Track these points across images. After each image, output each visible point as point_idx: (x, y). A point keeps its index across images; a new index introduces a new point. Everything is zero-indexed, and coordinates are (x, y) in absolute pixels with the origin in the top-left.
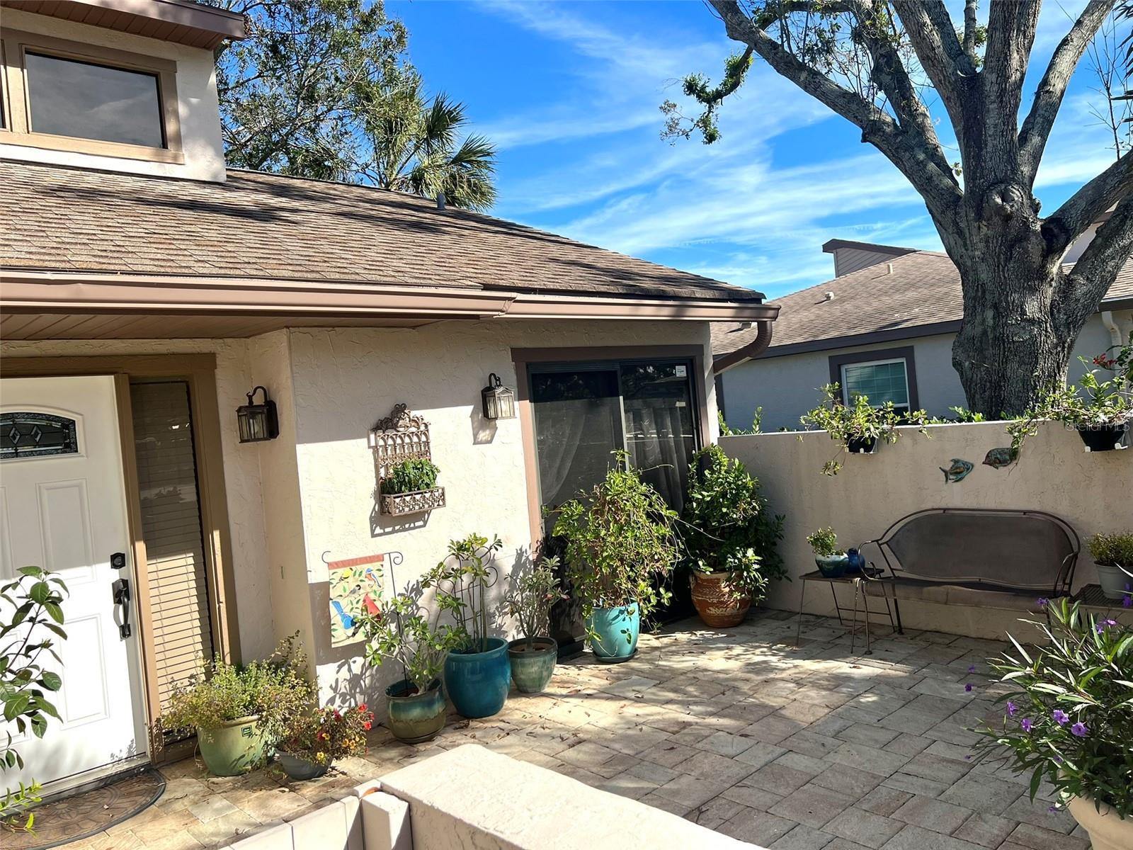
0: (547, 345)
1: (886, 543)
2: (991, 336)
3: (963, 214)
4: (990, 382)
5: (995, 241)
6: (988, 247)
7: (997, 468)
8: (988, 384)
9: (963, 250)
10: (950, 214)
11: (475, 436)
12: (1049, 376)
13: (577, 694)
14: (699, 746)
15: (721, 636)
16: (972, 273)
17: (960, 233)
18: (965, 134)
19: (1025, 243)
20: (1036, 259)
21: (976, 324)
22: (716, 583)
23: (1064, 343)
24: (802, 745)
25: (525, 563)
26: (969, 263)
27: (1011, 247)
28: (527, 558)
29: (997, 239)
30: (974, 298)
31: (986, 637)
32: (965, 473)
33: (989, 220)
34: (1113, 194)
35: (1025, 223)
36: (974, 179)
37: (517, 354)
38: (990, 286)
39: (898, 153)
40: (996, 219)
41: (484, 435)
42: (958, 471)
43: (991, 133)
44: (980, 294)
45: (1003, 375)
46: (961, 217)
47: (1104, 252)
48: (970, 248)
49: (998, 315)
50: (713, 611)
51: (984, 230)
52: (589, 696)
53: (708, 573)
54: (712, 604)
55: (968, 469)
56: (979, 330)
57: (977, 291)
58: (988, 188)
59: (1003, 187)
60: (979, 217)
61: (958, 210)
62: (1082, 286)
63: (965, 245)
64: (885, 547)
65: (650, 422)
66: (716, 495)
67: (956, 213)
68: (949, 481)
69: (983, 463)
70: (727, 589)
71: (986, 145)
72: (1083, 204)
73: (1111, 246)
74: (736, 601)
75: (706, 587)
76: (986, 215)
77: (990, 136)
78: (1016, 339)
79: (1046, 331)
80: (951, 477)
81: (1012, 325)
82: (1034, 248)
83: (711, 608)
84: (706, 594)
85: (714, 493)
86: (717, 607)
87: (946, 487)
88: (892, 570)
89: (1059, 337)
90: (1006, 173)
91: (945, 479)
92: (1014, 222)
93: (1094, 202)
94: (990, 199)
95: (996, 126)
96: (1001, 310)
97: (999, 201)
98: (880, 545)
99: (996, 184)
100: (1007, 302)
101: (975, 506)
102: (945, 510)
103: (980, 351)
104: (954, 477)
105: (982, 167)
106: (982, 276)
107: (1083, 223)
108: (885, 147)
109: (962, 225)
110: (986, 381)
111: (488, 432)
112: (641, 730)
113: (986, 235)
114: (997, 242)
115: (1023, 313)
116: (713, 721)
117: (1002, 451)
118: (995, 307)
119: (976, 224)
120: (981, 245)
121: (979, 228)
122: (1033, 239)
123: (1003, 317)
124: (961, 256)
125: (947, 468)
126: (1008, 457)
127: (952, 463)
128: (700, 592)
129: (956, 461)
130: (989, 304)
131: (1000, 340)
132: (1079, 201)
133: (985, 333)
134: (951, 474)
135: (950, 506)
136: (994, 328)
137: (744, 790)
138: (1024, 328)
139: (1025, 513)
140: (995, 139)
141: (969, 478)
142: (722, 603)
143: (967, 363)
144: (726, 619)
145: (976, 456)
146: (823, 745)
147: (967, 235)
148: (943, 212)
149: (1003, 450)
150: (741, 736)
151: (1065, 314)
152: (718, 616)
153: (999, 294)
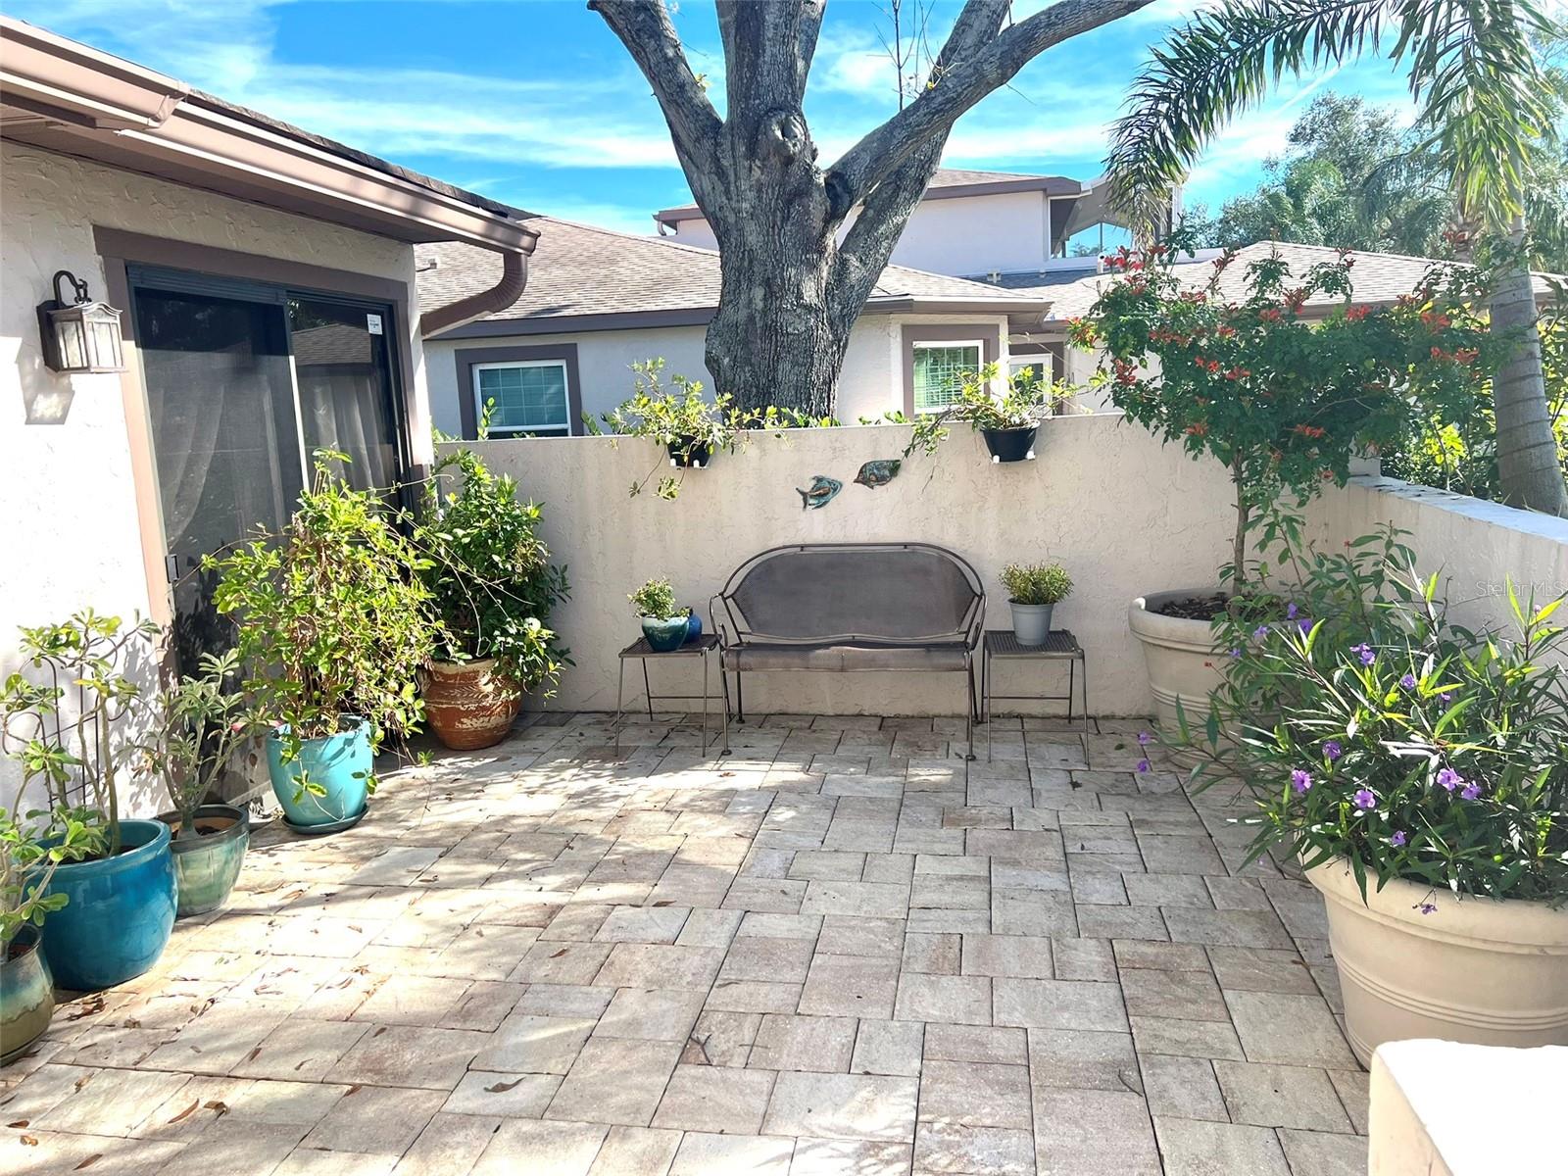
0: (161, 231)
1: (731, 596)
2: (759, 324)
3: (727, 145)
4: (757, 387)
5: (770, 191)
6: (760, 198)
7: (872, 487)
8: (754, 390)
9: (724, 199)
10: (707, 144)
11: (29, 405)
12: (824, 383)
13: (301, 901)
14: (603, 936)
15: (487, 761)
16: (735, 233)
17: (721, 173)
18: (737, 29)
19: (805, 200)
20: (818, 224)
21: (741, 306)
22: (470, 679)
23: (840, 341)
24: (755, 900)
25: (143, 670)
26: (732, 219)
27: (789, 203)
28: (146, 661)
29: (773, 188)
30: (739, 270)
31: (846, 713)
32: (830, 494)
33: (764, 160)
34: (900, 150)
35: (807, 171)
36: (747, 98)
37: (107, 239)
38: (761, 255)
39: (639, 38)
40: (774, 160)
41: (47, 405)
42: (822, 492)
43: (770, 36)
44: (746, 264)
45: (773, 378)
46: (723, 151)
47: (877, 229)
48: (735, 198)
49: (770, 295)
50: (468, 724)
51: (757, 173)
52: (329, 898)
53: (461, 663)
54: (468, 714)
55: (835, 490)
56: (742, 316)
57: (743, 259)
58: (766, 113)
59: (784, 116)
60: (751, 154)
61: (720, 139)
62: (856, 271)
63: (727, 192)
64: (730, 601)
65: (328, 411)
66: (480, 533)
67: (717, 144)
68: (808, 507)
69: (856, 481)
70: (490, 688)
71: (764, 51)
72: (866, 158)
73: (883, 223)
74: (506, 704)
75: (453, 687)
76: (761, 151)
77: (769, 40)
78: (790, 330)
79: (823, 324)
80: (811, 501)
81: (787, 310)
82: (818, 205)
83: (465, 720)
84: (455, 698)
85: (476, 531)
86: (476, 717)
87: (803, 515)
88: (739, 633)
89: (835, 335)
90: (786, 97)
91: (802, 504)
92: (794, 168)
93: (879, 158)
94: (768, 131)
95: (776, 26)
96: (776, 289)
97: (778, 133)
98: (724, 599)
99: (775, 109)
100: (783, 279)
101: (841, 540)
102: (802, 547)
103: (746, 343)
104: (815, 502)
105: (758, 82)
106: (750, 238)
107: (865, 184)
108: (621, 24)
109: (725, 163)
110: (751, 386)
111: (55, 398)
112: (480, 934)
113: (758, 180)
114: (773, 193)
115: (800, 296)
116: (587, 893)
117: (879, 465)
118: (767, 283)
119: (747, 164)
120: (751, 195)
121: (750, 169)
122: (816, 195)
123: (777, 298)
124: (721, 208)
125: (807, 490)
126: (887, 473)
127: (814, 482)
128: (443, 697)
129: (819, 480)
130: (758, 279)
131: (772, 330)
132: (863, 155)
133: (751, 319)
134: (812, 497)
135: (809, 541)
136: (765, 312)
137: (733, 989)
138: (799, 316)
139: (905, 546)
140: (774, 45)
141: (834, 501)
142: (484, 708)
143: (727, 360)
144: (487, 735)
145: (846, 473)
146: (783, 892)
147: (732, 178)
148: (697, 140)
149: (881, 463)
150: (657, 905)
151: (839, 304)
152: (476, 730)
153: (773, 266)
